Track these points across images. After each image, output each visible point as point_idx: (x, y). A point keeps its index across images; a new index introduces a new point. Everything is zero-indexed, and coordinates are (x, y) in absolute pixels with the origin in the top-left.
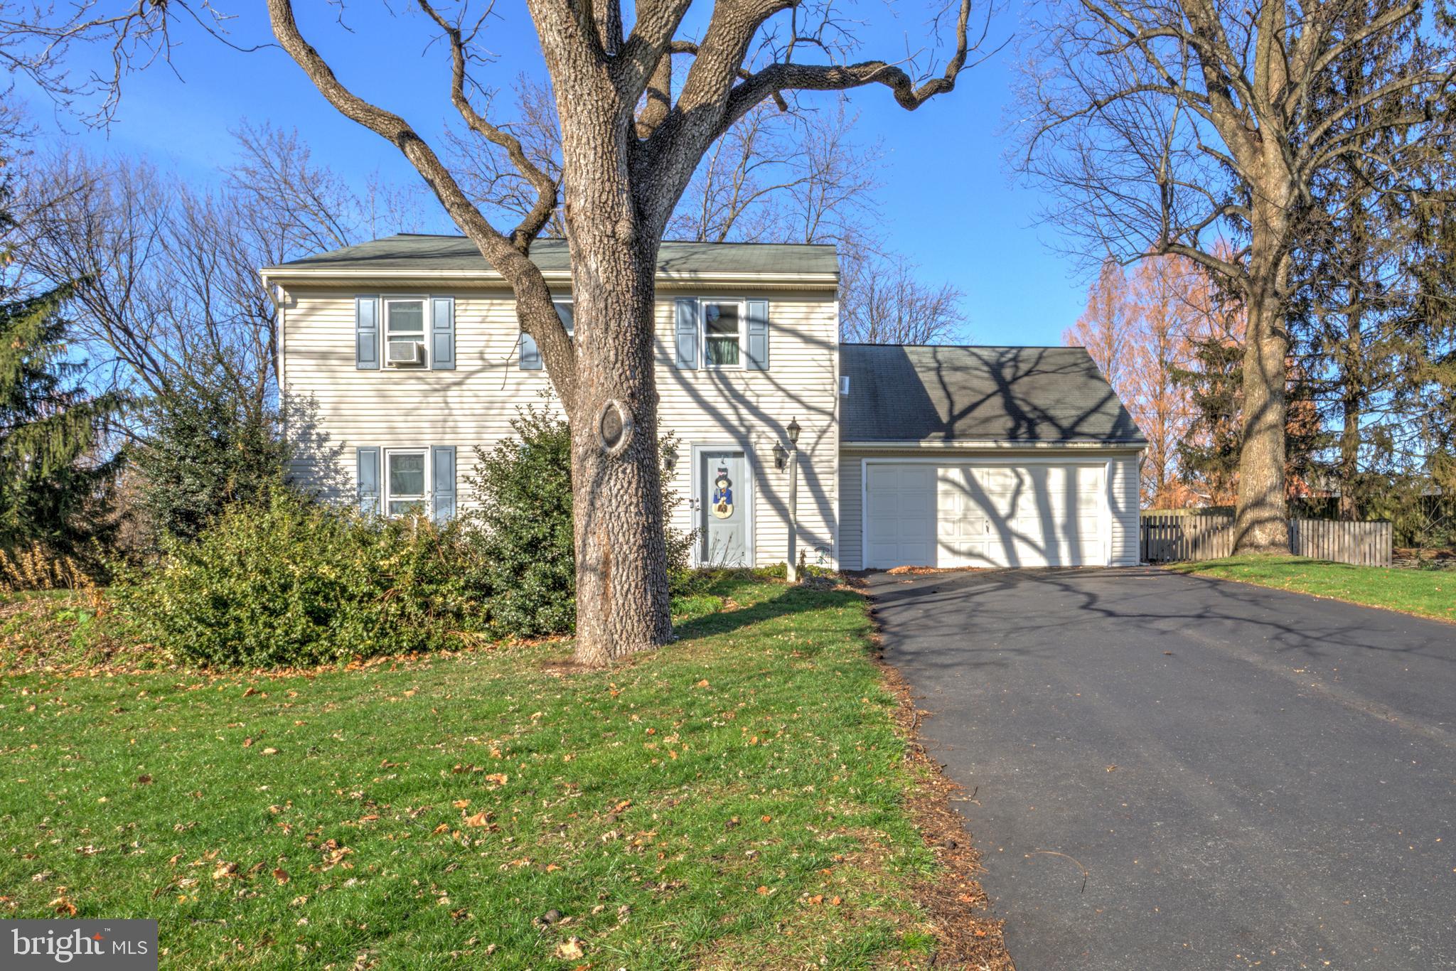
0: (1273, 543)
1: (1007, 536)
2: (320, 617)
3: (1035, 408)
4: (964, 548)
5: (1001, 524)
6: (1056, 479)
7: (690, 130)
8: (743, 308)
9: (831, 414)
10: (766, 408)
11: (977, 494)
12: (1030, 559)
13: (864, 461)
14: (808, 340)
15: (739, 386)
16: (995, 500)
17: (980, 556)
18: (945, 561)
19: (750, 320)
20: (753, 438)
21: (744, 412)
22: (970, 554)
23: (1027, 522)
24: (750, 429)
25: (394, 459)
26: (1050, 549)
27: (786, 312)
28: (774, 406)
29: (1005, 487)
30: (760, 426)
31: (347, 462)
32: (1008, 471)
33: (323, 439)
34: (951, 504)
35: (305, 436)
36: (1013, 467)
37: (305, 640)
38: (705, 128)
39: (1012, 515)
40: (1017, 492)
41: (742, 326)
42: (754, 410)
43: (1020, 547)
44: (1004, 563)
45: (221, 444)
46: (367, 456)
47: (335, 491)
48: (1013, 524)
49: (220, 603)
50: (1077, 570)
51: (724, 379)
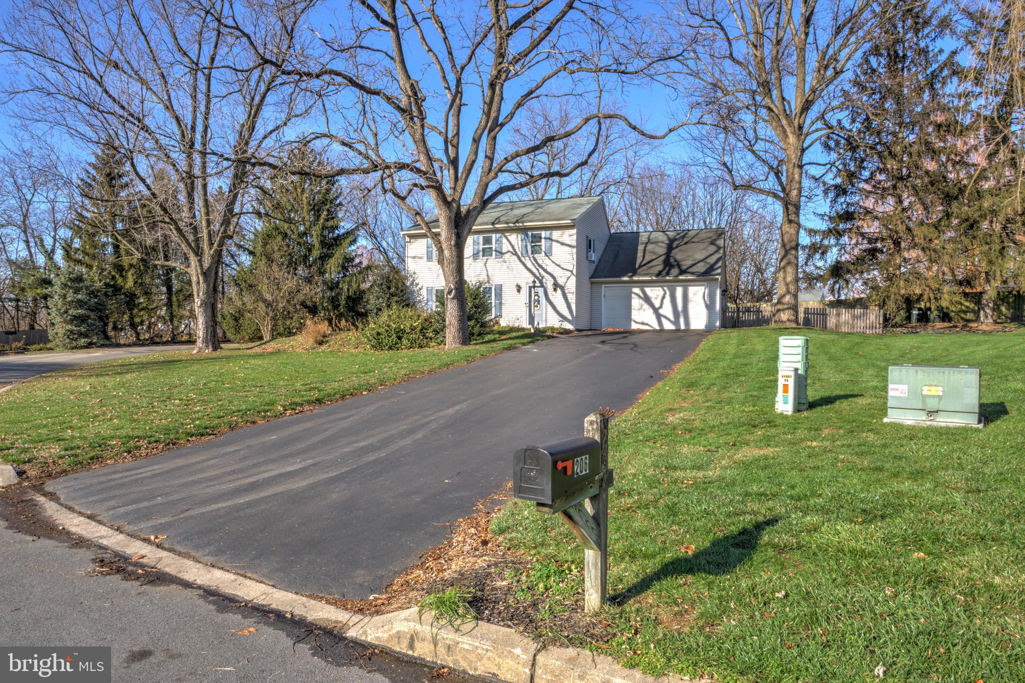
0: (788, 320)
1: (659, 317)
2: (400, 338)
3: (675, 261)
4: (640, 321)
5: (656, 311)
6: (679, 291)
7: (472, 214)
8: (543, 234)
9: (572, 271)
10: (549, 270)
11: (647, 299)
12: (668, 326)
13: (603, 286)
14: (563, 244)
15: (540, 262)
16: (653, 300)
17: (647, 324)
18: (634, 326)
19: (545, 238)
20: (544, 280)
21: (541, 271)
22: (643, 323)
23: (667, 310)
24: (543, 277)
25: (437, 291)
26: (676, 322)
27: (556, 234)
28: (551, 268)
29: (658, 296)
30: (547, 276)
31: (424, 292)
32: (660, 289)
33: (417, 285)
34: (636, 302)
35: (412, 284)
36: (662, 287)
37: (396, 343)
38: (476, 212)
39: (661, 307)
40: (664, 297)
41: (543, 240)
42: (545, 271)
43: (663, 320)
44: (657, 328)
45: (389, 288)
46: (429, 291)
47: (420, 301)
48: (661, 311)
49: (378, 334)
50: (687, 330)
51: (535, 260)
